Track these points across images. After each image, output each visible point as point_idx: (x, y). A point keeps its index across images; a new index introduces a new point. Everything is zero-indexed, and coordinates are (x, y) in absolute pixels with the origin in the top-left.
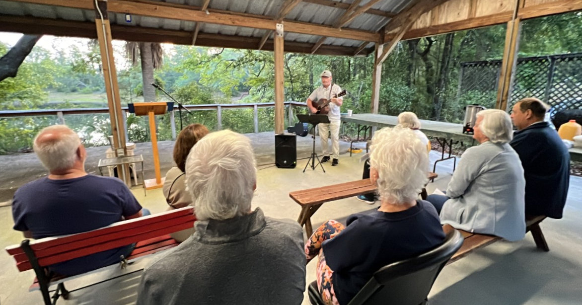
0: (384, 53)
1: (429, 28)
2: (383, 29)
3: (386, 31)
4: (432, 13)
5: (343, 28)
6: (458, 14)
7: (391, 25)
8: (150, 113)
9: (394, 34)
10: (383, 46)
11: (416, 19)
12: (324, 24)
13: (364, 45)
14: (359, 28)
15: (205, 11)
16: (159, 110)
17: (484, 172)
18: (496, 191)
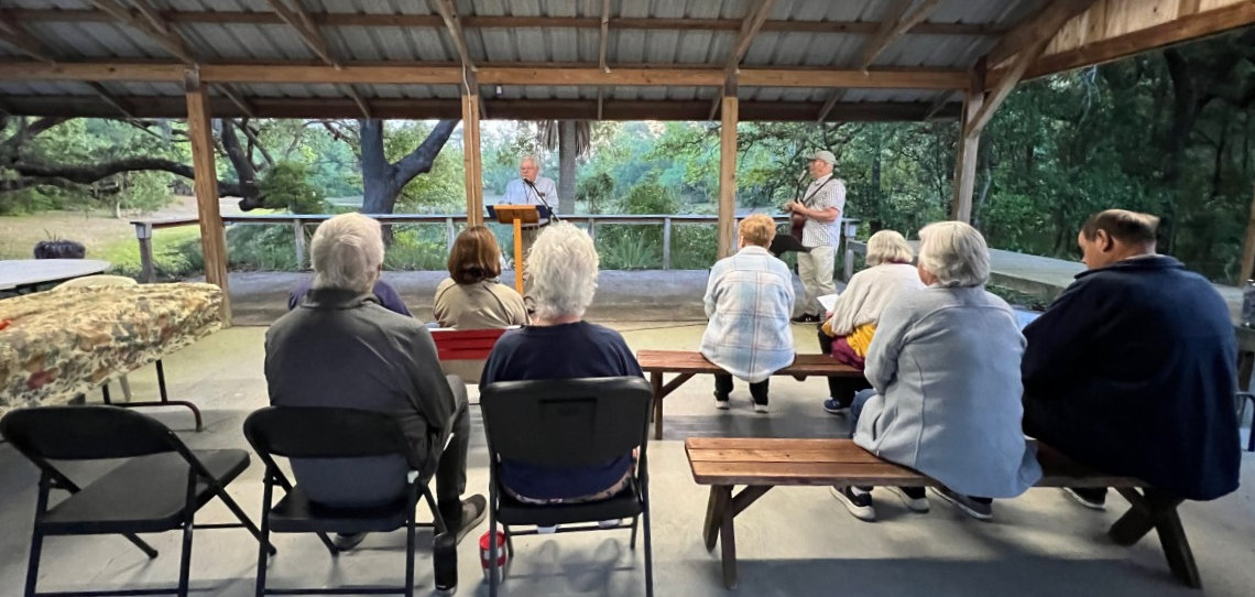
0: (981, 112)
1: (1082, 49)
2: (983, 61)
3: (989, 66)
4: (1091, 16)
5: (870, 69)
6: (1155, 10)
7: (1002, 51)
8: (515, 220)
9: (1005, 70)
10: (982, 97)
11: (1056, 33)
12: (831, 66)
13: (943, 98)
14: (921, 65)
15: (603, 68)
16: (528, 216)
17: (907, 343)
18: (926, 383)
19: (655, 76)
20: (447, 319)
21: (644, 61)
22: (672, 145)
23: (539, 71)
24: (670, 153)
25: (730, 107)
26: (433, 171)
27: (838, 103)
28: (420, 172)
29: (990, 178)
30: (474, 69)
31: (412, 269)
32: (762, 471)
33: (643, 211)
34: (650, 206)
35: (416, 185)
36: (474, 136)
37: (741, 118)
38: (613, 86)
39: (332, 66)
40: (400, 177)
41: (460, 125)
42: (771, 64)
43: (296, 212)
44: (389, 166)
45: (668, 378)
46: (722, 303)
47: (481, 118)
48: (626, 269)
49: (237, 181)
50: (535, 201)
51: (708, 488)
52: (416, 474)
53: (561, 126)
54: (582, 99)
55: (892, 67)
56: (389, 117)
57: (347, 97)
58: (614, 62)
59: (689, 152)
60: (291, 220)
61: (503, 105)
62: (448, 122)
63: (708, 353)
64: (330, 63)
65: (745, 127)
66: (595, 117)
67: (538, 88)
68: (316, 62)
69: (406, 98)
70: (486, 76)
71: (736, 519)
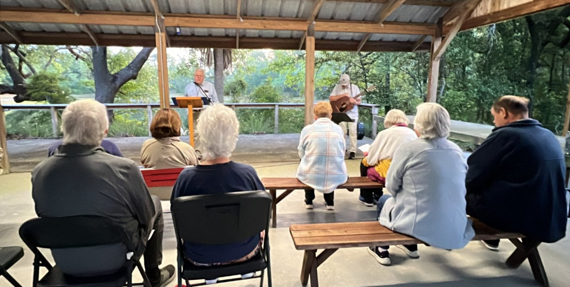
0: (441, 47)
1: (489, 14)
2: (441, 20)
3: (444, 23)
5: (385, 23)
7: (449, 16)
8: (189, 106)
9: (452, 25)
10: (441, 39)
11: (476, 6)
12: (364, 21)
13: (422, 39)
14: (410, 21)
15: (239, 19)
16: (197, 104)
17: (406, 170)
18: (418, 191)
19: (268, 24)
20: (149, 163)
21: (263, 15)
22: (278, 65)
23: (201, 19)
24: (277, 69)
25: (311, 42)
26: (138, 78)
27: (368, 41)
28: (130, 79)
29: (445, 83)
30: (163, 17)
31: (127, 136)
32: (333, 240)
33: (263, 101)
34: (267, 98)
35: (128, 87)
36: (163, 58)
37: (316, 49)
38: (245, 29)
39: (73, 13)
40: (118, 83)
41: (155, 51)
42: (332, 19)
43: (51, 102)
44: (111, 75)
45: (279, 193)
46: (308, 150)
47: (167, 46)
48: (253, 134)
49: (12, 84)
50: (201, 95)
51: (303, 252)
52: (132, 253)
53: (215, 52)
54: (227, 36)
55: (396, 22)
56: (109, 45)
57: (83, 32)
58: (245, 16)
59: (288, 69)
60: (49, 107)
61: (180, 38)
62: (148, 49)
63: (301, 178)
64: (71, 11)
65: (318, 54)
66: (235, 47)
67: (200, 30)
68: (63, 10)
69: (121, 33)
70: (170, 22)
71: (318, 269)
